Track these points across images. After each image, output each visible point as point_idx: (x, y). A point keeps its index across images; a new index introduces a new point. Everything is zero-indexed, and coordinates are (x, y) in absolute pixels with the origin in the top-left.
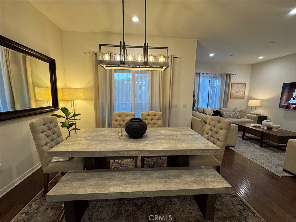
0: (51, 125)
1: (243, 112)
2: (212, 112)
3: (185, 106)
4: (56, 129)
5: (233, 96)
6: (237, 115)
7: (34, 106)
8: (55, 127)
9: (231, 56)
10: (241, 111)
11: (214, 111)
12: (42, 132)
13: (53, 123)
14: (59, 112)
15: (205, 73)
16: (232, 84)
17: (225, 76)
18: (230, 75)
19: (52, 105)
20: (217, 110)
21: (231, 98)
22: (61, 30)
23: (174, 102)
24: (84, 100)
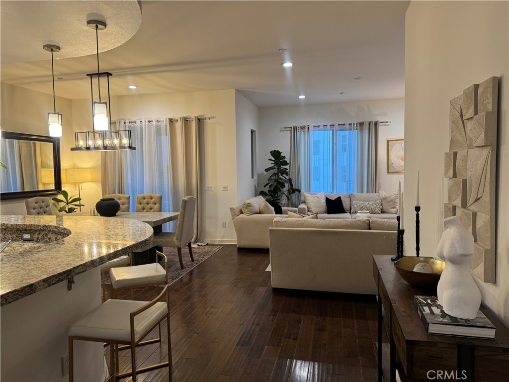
0: (43, 204)
1: (389, 200)
2: (324, 201)
3: (226, 189)
4: (47, 209)
5: (394, 168)
6: (375, 206)
7: (41, 188)
8: (47, 207)
9: (342, 93)
10: (385, 199)
11: (328, 200)
12: (34, 209)
13: (45, 203)
14: (60, 197)
15: (322, 124)
16: (388, 141)
17: (366, 127)
18: (376, 124)
19: (54, 189)
20: (340, 197)
21: (388, 172)
22: (71, 100)
23: (209, 183)
24: (92, 181)
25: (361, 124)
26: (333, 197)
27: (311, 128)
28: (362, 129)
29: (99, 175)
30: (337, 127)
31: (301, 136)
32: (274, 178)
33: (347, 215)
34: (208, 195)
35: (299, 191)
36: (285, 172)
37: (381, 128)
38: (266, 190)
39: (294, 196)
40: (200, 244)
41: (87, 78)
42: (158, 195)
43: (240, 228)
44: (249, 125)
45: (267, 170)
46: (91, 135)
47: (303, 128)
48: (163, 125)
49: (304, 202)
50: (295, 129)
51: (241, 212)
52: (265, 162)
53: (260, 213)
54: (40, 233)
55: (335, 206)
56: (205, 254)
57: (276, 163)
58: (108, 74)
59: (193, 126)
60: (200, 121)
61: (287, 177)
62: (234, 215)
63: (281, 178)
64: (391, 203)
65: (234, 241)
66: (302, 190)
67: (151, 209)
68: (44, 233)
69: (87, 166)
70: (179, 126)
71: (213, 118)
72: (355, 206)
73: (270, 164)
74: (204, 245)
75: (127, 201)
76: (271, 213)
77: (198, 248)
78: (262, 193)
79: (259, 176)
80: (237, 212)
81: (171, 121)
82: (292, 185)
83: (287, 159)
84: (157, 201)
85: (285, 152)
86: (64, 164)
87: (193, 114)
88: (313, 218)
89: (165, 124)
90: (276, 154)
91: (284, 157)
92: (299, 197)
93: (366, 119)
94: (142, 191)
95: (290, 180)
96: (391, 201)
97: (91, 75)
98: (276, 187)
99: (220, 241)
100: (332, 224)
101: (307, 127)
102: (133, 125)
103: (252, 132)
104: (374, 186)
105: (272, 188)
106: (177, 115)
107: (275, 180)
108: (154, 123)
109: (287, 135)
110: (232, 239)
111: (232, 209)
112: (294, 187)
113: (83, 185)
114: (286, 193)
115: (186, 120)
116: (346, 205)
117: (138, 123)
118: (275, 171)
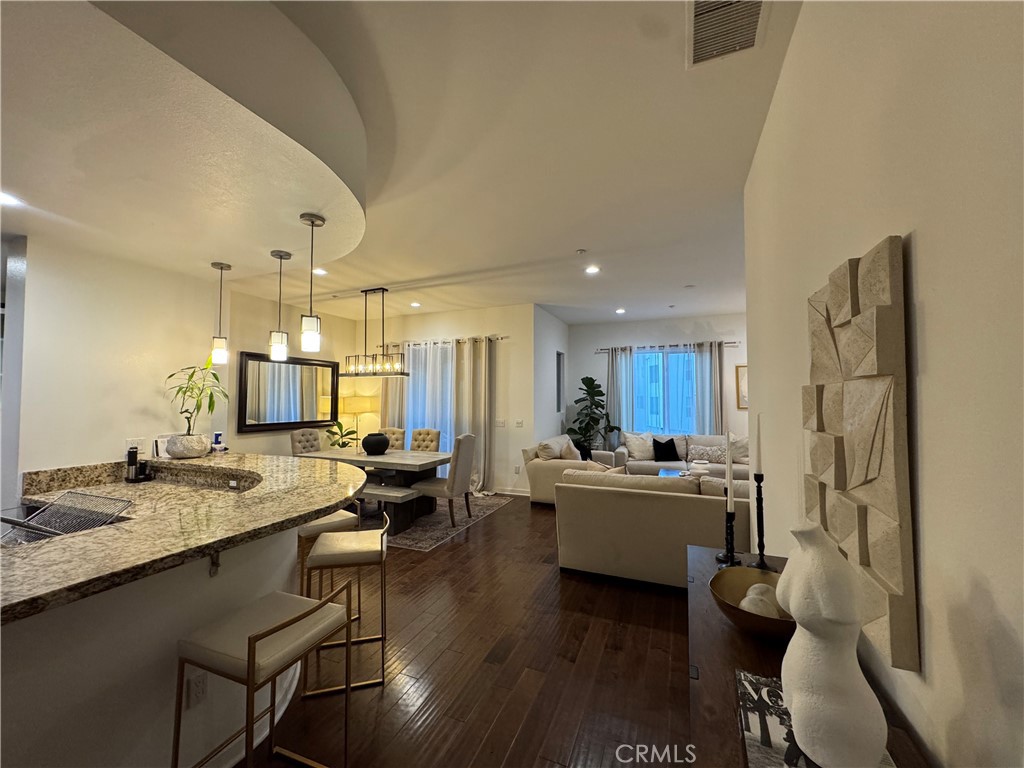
0: (311, 437)
1: (739, 445)
2: (650, 443)
3: (520, 424)
5: (746, 402)
6: (720, 452)
9: (671, 307)
10: (736, 443)
11: (656, 443)
12: (299, 442)
13: (314, 436)
14: (335, 429)
15: (648, 345)
16: (737, 368)
17: (707, 348)
18: (720, 344)
19: (329, 418)
20: (672, 440)
21: (739, 408)
22: (355, 321)
23: (500, 416)
24: (372, 412)
25: (700, 345)
26: (664, 438)
27: (635, 349)
28: (701, 352)
29: (379, 405)
30: (667, 349)
31: (622, 361)
32: (585, 412)
33: (682, 464)
34: (498, 432)
35: (619, 429)
36: (599, 405)
37: (726, 350)
38: (576, 426)
39: (614, 435)
40: (486, 493)
41: (360, 296)
42: (435, 431)
43: (534, 476)
44: (554, 345)
45: (577, 402)
46: (362, 359)
47: (624, 350)
48: (449, 347)
49: (624, 444)
50: (614, 350)
51: (537, 457)
52: (575, 391)
53: (561, 458)
54: (246, 481)
55: (665, 451)
56: (488, 507)
57: (588, 393)
58: (384, 290)
59: (484, 347)
60: (490, 341)
61: (604, 412)
62: (528, 460)
63: (595, 413)
64: (742, 450)
65: (527, 492)
66: (624, 428)
67: (427, 447)
68: (250, 480)
69: (368, 393)
70: (467, 349)
71: (507, 337)
72: (693, 451)
73: (582, 395)
74: (490, 494)
75: (401, 436)
76: (576, 458)
77: (483, 499)
78: (570, 431)
79: (568, 408)
80: (531, 454)
81: (458, 342)
82: (609, 422)
83: (603, 389)
84: (434, 439)
85: (601, 380)
86: (342, 392)
87: (483, 334)
88: (619, 472)
89: (451, 347)
90: (589, 383)
91: (599, 386)
92: (619, 437)
93: (706, 339)
94: (423, 425)
95: (607, 415)
96: (743, 447)
97: (366, 292)
98: (588, 423)
99: (512, 491)
100: (643, 482)
101: (628, 349)
102: (417, 347)
103: (559, 355)
104: (720, 426)
105: (583, 425)
106: (466, 335)
107: (587, 415)
108: (439, 345)
109: (604, 358)
110: (525, 490)
111: (524, 451)
112: (612, 424)
113: (363, 415)
114: (602, 432)
115: (475, 341)
116: (680, 449)
117: (423, 346)
118: (588, 403)
